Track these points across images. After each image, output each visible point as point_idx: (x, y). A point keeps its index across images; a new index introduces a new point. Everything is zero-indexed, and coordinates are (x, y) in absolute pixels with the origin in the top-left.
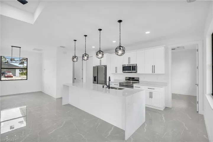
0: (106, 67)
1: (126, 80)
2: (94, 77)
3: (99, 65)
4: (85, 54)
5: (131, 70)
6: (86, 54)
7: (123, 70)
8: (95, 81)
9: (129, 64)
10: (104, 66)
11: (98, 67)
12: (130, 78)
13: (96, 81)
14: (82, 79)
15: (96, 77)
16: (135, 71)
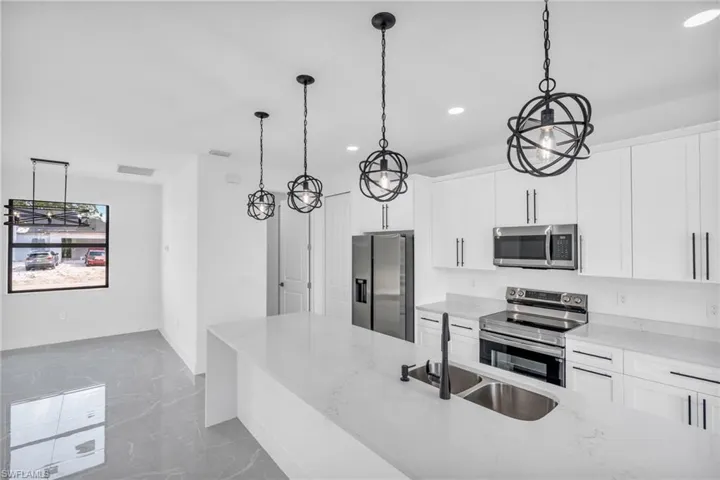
0: (409, 239)
1: (510, 301)
2: (359, 285)
3: (381, 230)
4: (305, 176)
5: (545, 258)
6: (305, 180)
7: (498, 254)
8: (359, 300)
9: (531, 223)
10: (404, 235)
11: (372, 238)
12: (537, 294)
13: (365, 302)
14: (309, 286)
15: (365, 282)
16: (571, 264)
